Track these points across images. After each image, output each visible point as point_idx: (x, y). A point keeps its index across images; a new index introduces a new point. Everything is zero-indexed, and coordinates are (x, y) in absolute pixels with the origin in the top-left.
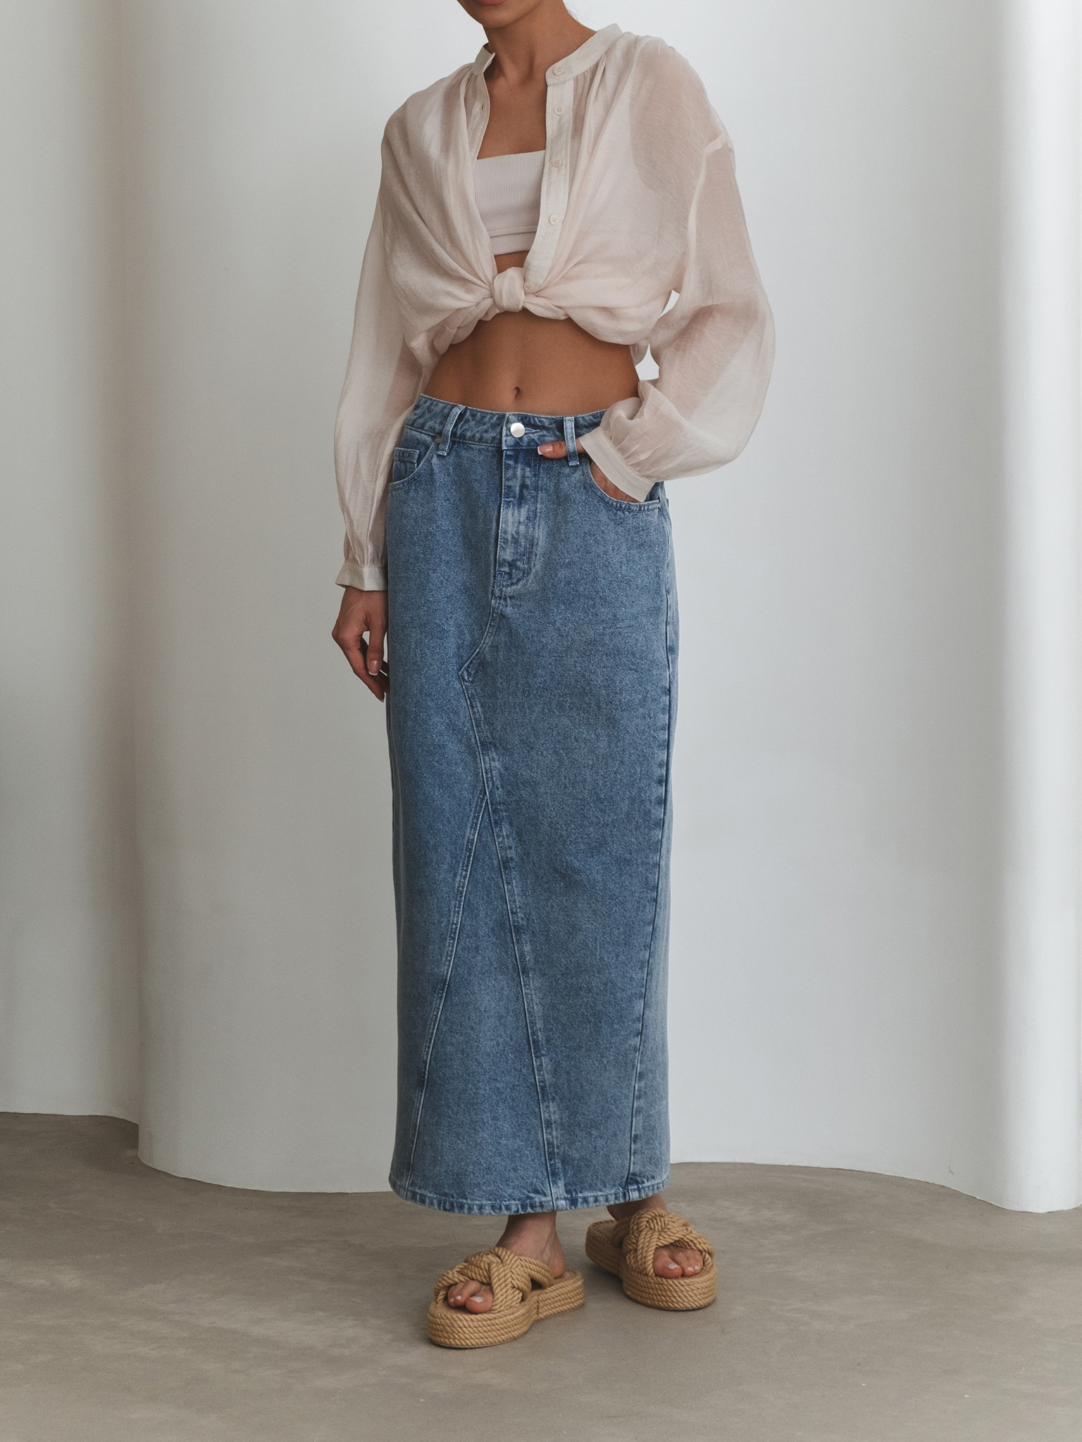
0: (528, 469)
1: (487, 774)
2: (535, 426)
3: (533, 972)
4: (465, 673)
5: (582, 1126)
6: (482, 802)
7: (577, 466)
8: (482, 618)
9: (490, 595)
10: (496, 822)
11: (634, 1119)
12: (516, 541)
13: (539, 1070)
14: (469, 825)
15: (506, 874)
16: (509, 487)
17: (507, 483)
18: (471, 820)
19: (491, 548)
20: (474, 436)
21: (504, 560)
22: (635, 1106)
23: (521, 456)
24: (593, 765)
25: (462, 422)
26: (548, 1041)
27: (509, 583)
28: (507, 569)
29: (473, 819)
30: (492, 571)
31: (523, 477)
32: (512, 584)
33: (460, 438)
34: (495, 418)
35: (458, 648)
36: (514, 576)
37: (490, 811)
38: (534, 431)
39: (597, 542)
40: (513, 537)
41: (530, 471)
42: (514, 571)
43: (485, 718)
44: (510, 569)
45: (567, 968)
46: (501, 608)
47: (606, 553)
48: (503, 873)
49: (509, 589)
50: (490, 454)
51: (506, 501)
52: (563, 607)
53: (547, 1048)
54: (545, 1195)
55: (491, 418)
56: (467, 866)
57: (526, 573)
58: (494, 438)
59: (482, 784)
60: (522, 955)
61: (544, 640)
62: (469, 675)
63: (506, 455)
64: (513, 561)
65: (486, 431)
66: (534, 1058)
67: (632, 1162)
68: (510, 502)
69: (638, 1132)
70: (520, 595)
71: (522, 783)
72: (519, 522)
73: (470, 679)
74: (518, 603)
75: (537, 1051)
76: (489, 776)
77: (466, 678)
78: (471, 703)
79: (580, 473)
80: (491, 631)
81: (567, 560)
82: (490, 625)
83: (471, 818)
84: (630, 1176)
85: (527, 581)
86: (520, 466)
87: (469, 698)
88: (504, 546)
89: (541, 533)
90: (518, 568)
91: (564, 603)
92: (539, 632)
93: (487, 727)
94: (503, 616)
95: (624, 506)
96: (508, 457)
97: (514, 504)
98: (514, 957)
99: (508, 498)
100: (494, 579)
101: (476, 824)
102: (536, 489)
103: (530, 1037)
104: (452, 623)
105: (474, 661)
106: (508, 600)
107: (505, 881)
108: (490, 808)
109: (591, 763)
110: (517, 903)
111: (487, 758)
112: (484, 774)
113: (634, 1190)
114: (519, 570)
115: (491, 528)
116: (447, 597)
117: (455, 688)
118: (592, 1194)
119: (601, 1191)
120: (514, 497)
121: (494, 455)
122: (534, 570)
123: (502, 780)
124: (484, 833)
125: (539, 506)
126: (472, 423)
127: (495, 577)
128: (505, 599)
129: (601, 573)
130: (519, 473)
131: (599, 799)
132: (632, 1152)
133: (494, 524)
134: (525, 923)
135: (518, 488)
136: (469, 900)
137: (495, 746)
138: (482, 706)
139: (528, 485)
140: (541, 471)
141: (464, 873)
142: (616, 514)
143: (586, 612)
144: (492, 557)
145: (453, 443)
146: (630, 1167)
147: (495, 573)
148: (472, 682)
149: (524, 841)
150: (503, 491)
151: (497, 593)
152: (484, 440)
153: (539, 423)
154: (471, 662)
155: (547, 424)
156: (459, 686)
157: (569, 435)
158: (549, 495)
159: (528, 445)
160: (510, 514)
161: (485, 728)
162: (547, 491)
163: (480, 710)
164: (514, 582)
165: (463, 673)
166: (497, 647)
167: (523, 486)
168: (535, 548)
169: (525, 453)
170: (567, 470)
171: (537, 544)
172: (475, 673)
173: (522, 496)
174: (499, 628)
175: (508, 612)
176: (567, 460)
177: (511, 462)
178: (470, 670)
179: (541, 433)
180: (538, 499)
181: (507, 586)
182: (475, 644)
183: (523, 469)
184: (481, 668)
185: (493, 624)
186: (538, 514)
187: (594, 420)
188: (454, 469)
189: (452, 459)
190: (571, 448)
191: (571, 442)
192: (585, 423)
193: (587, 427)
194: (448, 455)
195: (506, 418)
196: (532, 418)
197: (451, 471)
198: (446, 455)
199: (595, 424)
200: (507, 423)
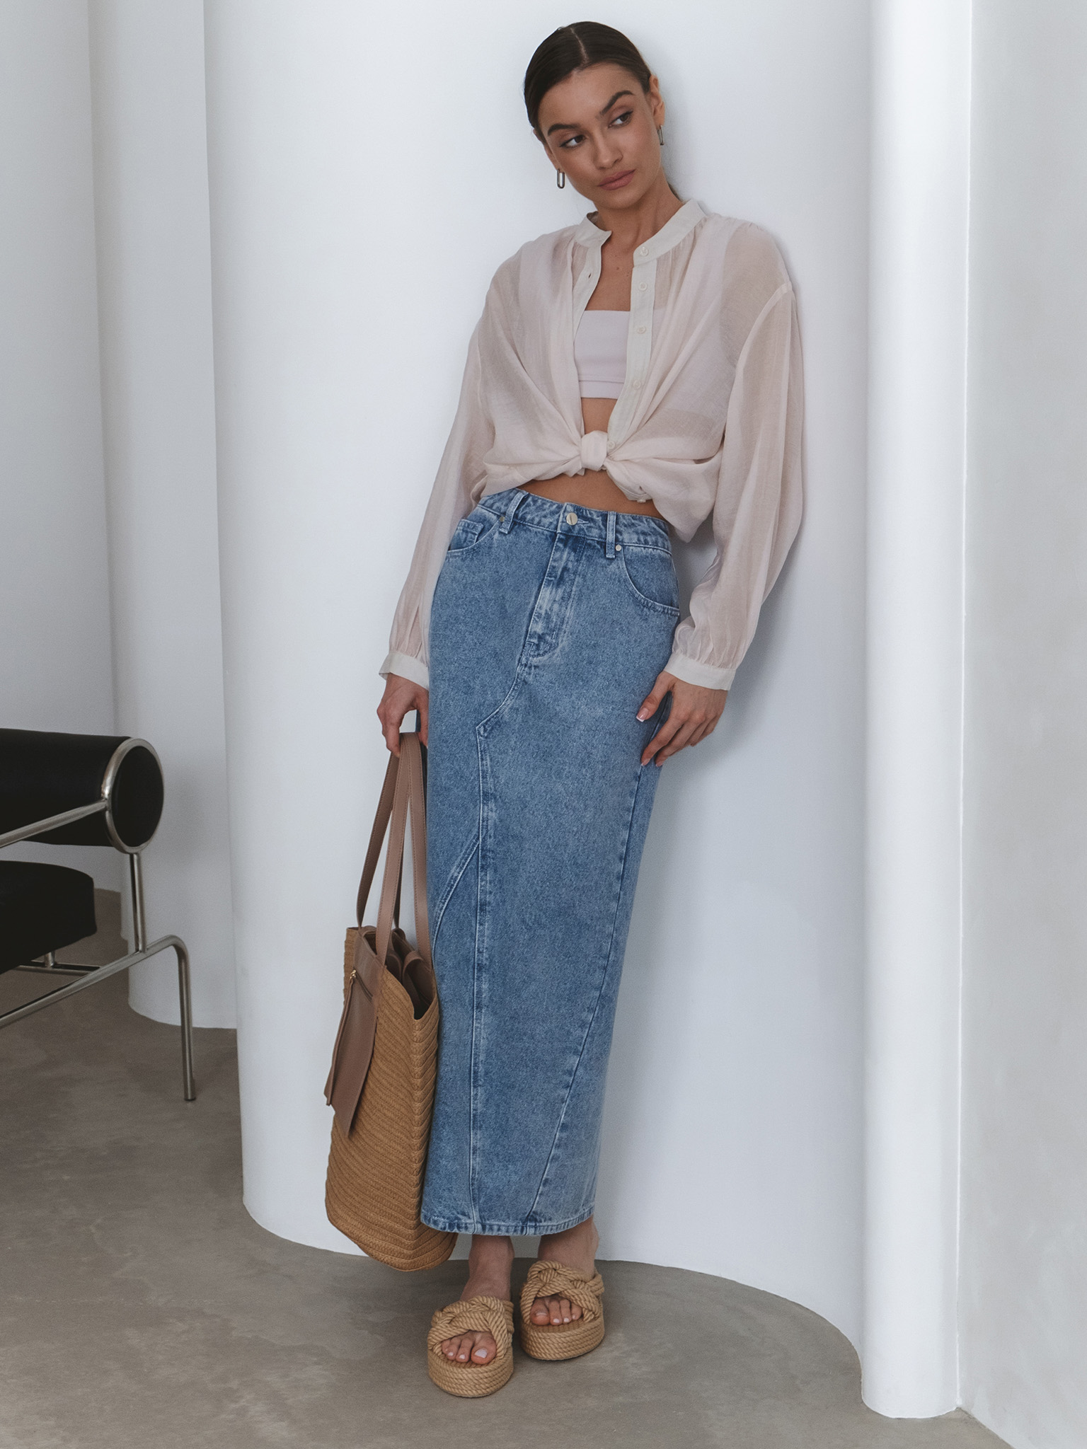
0: (573, 554)
1: (483, 821)
2: (585, 518)
3: (486, 1008)
4: (482, 728)
5: (501, 1157)
6: (474, 846)
7: (612, 559)
8: (506, 682)
9: (517, 662)
10: (482, 867)
11: (549, 1165)
12: (548, 617)
13: (475, 1099)
14: (456, 864)
15: (480, 915)
16: (554, 567)
17: (552, 564)
18: (459, 860)
19: (525, 620)
20: (533, 520)
21: (535, 632)
22: (552, 1153)
23: (571, 541)
24: (577, 832)
25: (524, 506)
26: (486, 1073)
27: (536, 654)
28: (535, 641)
29: (461, 859)
30: (522, 641)
31: (568, 560)
32: (539, 655)
33: (520, 520)
34: (554, 507)
35: (480, 706)
36: (541, 647)
37: (480, 855)
38: (584, 522)
39: (621, 629)
40: (546, 613)
41: (574, 556)
42: (542, 643)
43: (492, 772)
44: (539, 641)
45: (516, 1013)
46: (524, 675)
47: (628, 642)
48: (478, 914)
49: (535, 658)
50: (544, 537)
51: (548, 580)
53: (484, 1080)
55: (551, 506)
56: (446, 899)
57: (553, 647)
58: (551, 523)
59: (476, 830)
60: (479, 992)
61: (558, 709)
62: (485, 731)
63: (558, 539)
64: (543, 634)
65: (545, 517)
66: (472, 1088)
67: (536, 1202)
68: (552, 580)
69: (549, 1177)
70: (544, 666)
71: (512, 836)
72: (555, 601)
73: (486, 735)
74: (541, 673)
75: (476, 1080)
76: (485, 823)
77: (482, 733)
78: (482, 755)
79: (615, 566)
80: (513, 694)
81: (593, 642)
82: (514, 689)
83: (460, 857)
84: (531, 1214)
85: (554, 654)
86: (567, 550)
87: (481, 751)
88: (538, 620)
89: (572, 614)
90: (546, 642)
92: (555, 701)
93: (492, 780)
94: (525, 682)
95: (650, 605)
96: (560, 541)
97: (553, 584)
98: (472, 991)
99: (550, 577)
100: (523, 648)
101: (464, 864)
103: (472, 1068)
104: (478, 682)
105: (492, 719)
106: (533, 668)
107: (478, 922)
108: (480, 853)
109: (575, 829)
110: (485, 944)
111: (486, 807)
112: (481, 822)
113: (532, 1227)
115: (529, 603)
116: (478, 659)
117: (469, 740)
118: (497, 1223)
119: (504, 1221)
120: (555, 577)
121: (547, 539)
122: (560, 646)
123: (496, 830)
124: (469, 874)
125: (574, 589)
126: (533, 508)
127: (524, 646)
128: (530, 667)
129: (620, 659)
130: (565, 556)
131: (576, 864)
132: (539, 1193)
133: (533, 599)
134: (488, 964)
135: (560, 570)
136: (442, 931)
137: (495, 798)
138: (491, 760)
139: (569, 569)
140: (584, 558)
141: (441, 905)
142: (643, 610)
143: (600, 691)
144: (524, 629)
145: (514, 524)
146: (533, 1205)
147: (525, 643)
148: (486, 738)
149: (504, 889)
150: (548, 570)
151: (524, 659)
152: (541, 524)
153: (589, 516)
154: (490, 719)
155: (595, 517)
156: (473, 739)
157: (611, 528)
158: (585, 581)
159: (579, 533)
160: (548, 592)
161: (490, 780)
162: (584, 577)
163: (489, 763)
164: (541, 653)
165: (480, 727)
166: (518, 709)
167: (565, 569)
168: (564, 626)
169: (574, 540)
170: (604, 562)
171: (568, 623)
172: (491, 730)
173: (562, 578)
174: (520, 693)
175: (530, 679)
176: (605, 553)
177: (561, 545)
178: (487, 726)
179: (589, 525)
180: (575, 583)
181: (533, 656)
182: (496, 704)
183: (569, 553)
184: (497, 727)
185: (516, 688)
186: (572, 596)
187: (633, 521)
188: (510, 546)
189: (511, 537)
190: (610, 542)
191: (611, 535)
192: (625, 521)
193: (625, 526)
194: (509, 533)
195: (564, 508)
196: (584, 511)
197: (507, 548)
198: (507, 533)
199: (633, 524)
200: (565, 512)
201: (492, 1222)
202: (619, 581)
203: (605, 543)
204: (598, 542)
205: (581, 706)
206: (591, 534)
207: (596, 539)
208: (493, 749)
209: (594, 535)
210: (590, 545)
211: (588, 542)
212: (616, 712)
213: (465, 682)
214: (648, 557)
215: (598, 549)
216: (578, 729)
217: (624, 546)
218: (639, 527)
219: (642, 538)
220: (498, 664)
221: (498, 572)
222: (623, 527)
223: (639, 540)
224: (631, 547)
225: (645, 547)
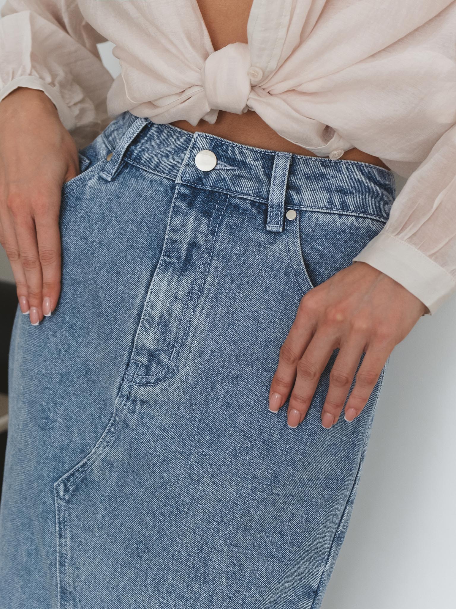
0: (204, 221)
2: (231, 161)
4: (62, 487)
7: (278, 233)
8: (100, 417)
9: (115, 391)
16: (174, 242)
17: (171, 235)
19: (131, 324)
21: (144, 347)
23: (200, 199)
25: (145, 140)
27: (144, 381)
28: (144, 360)
30: (126, 356)
31: (196, 231)
32: (148, 383)
34: (182, 139)
35: (62, 449)
36: (153, 371)
38: (228, 167)
40: (162, 317)
41: (207, 225)
42: (154, 365)
43: (72, 557)
44: (150, 361)
46: (125, 412)
49: (142, 389)
50: (162, 189)
51: (166, 262)
52: (208, 438)
55: (178, 139)
57: (171, 373)
61: (166, 475)
62: (66, 490)
63: (179, 193)
64: (155, 350)
65: (167, 156)
68: (171, 263)
70: (155, 402)
72: (176, 297)
73: (67, 497)
77: (61, 493)
78: (60, 529)
79: (283, 245)
80: (108, 439)
82: (109, 430)
85: (170, 385)
86: (193, 213)
87: (60, 523)
89: (202, 321)
90: (160, 364)
92: (163, 461)
94: (126, 424)
96: (182, 197)
97: (175, 269)
99: (169, 257)
100: (126, 368)
102: (211, 253)
104: (60, 412)
105: (77, 474)
106: (139, 403)
114: (163, 366)
115: (137, 295)
117: (45, 503)
120: (178, 258)
122: (182, 372)
125: (209, 279)
126: (155, 142)
127: (128, 365)
128: (134, 401)
130: (190, 224)
133: (141, 292)
135: (185, 247)
138: (72, 538)
139: (200, 245)
140: (224, 228)
143: (235, 456)
144: (129, 338)
147: (129, 360)
148: (68, 502)
150: (165, 245)
151: (126, 387)
152: (161, 168)
153: (238, 157)
154: (72, 475)
155: (249, 160)
156: (50, 502)
157: (277, 180)
158: (228, 267)
159: (215, 186)
160: (165, 283)
161: (69, 570)
162: (226, 260)
163: (68, 543)
164: (152, 381)
165: (59, 485)
166: (112, 464)
167: (193, 245)
168: (189, 340)
169: (207, 197)
170: (262, 237)
171: (194, 336)
172: (74, 491)
173: (188, 260)
174: (118, 439)
175: (133, 420)
176: (265, 222)
177: (183, 205)
178: (69, 484)
179: (237, 173)
180: (212, 270)
181: (140, 384)
182: (84, 451)
183: (197, 219)
184: (84, 486)
185: (112, 430)
186: (206, 292)
187: (323, 170)
188: (111, 200)
189: (113, 187)
190: (276, 202)
191: (277, 192)
192: (307, 170)
193: (308, 178)
194: (113, 180)
195: (193, 141)
196: (230, 148)
197: (104, 202)
198: (109, 179)
199: (323, 175)
200: (193, 148)
203: (267, 205)
204: (253, 203)
205: (203, 476)
206: (238, 189)
207: (250, 198)
208: (76, 523)
209: (245, 190)
210: (236, 207)
211: (234, 201)
212: (258, 495)
213: (43, 410)
214: (344, 232)
215: (252, 215)
216: (193, 516)
217: (301, 213)
218: (332, 181)
219: (337, 199)
220: (90, 387)
221: (86, 239)
222: (304, 180)
223: (331, 202)
224: (315, 215)
225: (340, 215)
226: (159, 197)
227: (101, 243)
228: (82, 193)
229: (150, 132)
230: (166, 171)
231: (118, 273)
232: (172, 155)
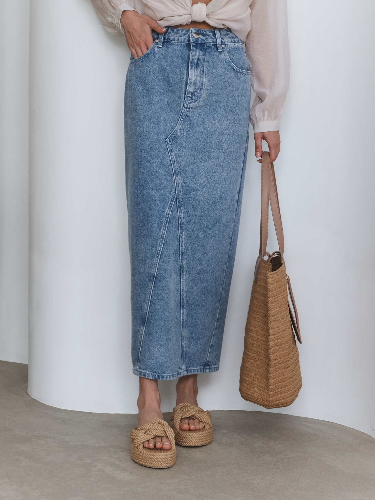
0: (201, 52)
1: (177, 185)
3: (185, 272)
5: (194, 339)
6: (174, 197)
7: (221, 52)
9: (182, 107)
10: (179, 207)
11: (212, 338)
12: (195, 83)
13: (183, 315)
14: (168, 207)
15: (181, 229)
16: (193, 59)
17: (192, 58)
18: (168, 205)
19: (184, 86)
20: (174, 39)
21: (190, 92)
22: (214, 332)
23: (198, 46)
24: (221, 183)
25: (167, 33)
26: (187, 302)
27: (191, 102)
28: (190, 96)
29: (170, 205)
30: (184, 96)
31: (199, 55)
32: (192, 102)
33: (167, 39)
34: (184, 31)
35: (165, 130)
36: (193, 98)
37: (177, 201)
38: (203, 36)
39: (229, 85)
40: (194, 82)
42: (193, 96)
43: (177, 160)
44: (192, 96)
45: (200, 271)
46: (187, 112)
47: (232, 90)
48: (180, 229)
49: (191, 104)
50: (183, 46)
51: (191, 66)
52: (214, 113)
53: (186, 305)
54: (182, 369)
56: (166, 225)
57: (199, 97)
58: (185, 39)
59: (174, 189)
60: (183, 265)
61: (205, 126)
62: (170, 141)
63: (193, 45)
64: (193, 92)
65: (181, 36)
66: (181, 310)
67: (208, 356)
68: (193, 66)
69: (213, 344)
70: (196, 107)
71: (191, 190)
72: (197, 75)
73: (170, 143)
74: (194, 110)
75: (183, 306)
76: (178, 186)
78: (170, 153)
79: (223, 55)
80: (180, 122)
81: (217, 93)
82: (180, 120)
83: (169, 204)
84: (207, 362)
85: (200, 101)
86: (198, 50)
87: (170, 152)
88: (190, 85)
89: (206, 80)
90: (195, 95)
91: (214, 111)
92: (203, 122)
93: (177, 164)
94: (187, 116)
95: (240, 71)
97: (194, 68)
98: (179, 266)
99: (192, 64)
100: (184, 100)
101: (171, 207)
102: (204, 61)
103: (181, 300)
104: (162, 118)
105: (172, 135)
106: (190, 109)
107: (180, 233)
108: (177, 200)
109: (220, 182)
110: (184, 242)
111: (177, 178)
112: (176, 185)
113: (208, 368)
114: (196, 96)
115: (184, 78)
116: (161, 107)
117: (163, 147)
118: (193, 369)
119: (196, 367)
120: (194, 64)
121: (184, 47)
122: (203, 96)
123: (183, 188)
124: (174, 211)
125: (205, 68)
126: (172, 34)
127: (184, 99)
128: (189, 109)
129: (230, 99)
130: (198, 53)
131: (221, 198)
132: (209, 352)
133: (185, 76)
134: (185, 251)
135: (196, 60)
136: (167, 240)
137: (180, 173)
138: (175, 155)
139: (200, 59)
140: (207, 53)
141: (165, 228)
142: (237, 74)
143: (223, 115)
144: (184, 90)
145: (164, 42)
146: (207, 358)
148: (171, 145)
149: (189, 215)
150: (190, 61)
151: (185, 105)
152: (180, 40)
153: (205, 33)
154: (171, 136)
155: (208, 33)
156: (165, 146)
157: (218, 37)
158: (209, 64)
159: (201, 42)
160: (193, 72)
161: (177, 165)
162: (208, 62)
163: (174, 157)
164: (194, 101)
165: (167, 140)
166: (183, 130)
167: (198, 59)
168: (203, 86)
169: (200, 45)
170: (217, 53)
171: (205, 85)
172: (172, 141)
173: (197, 64)
174: (185, 121)
175: (190, 114)
176: (217, 49)
177: (194, 48)
178: (170, 139)
179: (206, 37)
180: (205, 66)
181: (190, 103)
182: (172, 128)
183: (199, 52)
184: (175, 139)
185: (182, 119)
186: (205, 72)
187: (227, 32)
188: (165, 52)
189: (164, 48)
190: (219, 43)
191: (219, 40)
192: (223, 33)
193: (224, 35)
194: (162, 47)
195: (191, 31)
196: (201, 31)
197: (163, 53)
198: (161, 47)
199: (227, 34)
200: (191, 32)
201: (192, 368)
202: (226, 62)
203: (217, 45)
204: (213, 45)
205: (216, 123)
206: (208, 42)
207: (212, 43)
208: (175, 150)
209: (210, 41)
210: (209, 47)
211: (208, 45)
212: (231, 125)
213: (157, 119)
214: (236, 48)
215: (213, 48)
216: (216, 135)
217: (225, 45)
218: (230, 35)
219: (233, 40)
220: (170, 109)
221: (161, 65)
222: (223, 36)
223: (231, 41)
224: (229, 45)
225: (234, 44)
226: (182, 48)
227: (167, 65)
228: (155, 52)
229: (169, 31)
230: (183, 41)
231: (175, 73)
232: (183, 36)
